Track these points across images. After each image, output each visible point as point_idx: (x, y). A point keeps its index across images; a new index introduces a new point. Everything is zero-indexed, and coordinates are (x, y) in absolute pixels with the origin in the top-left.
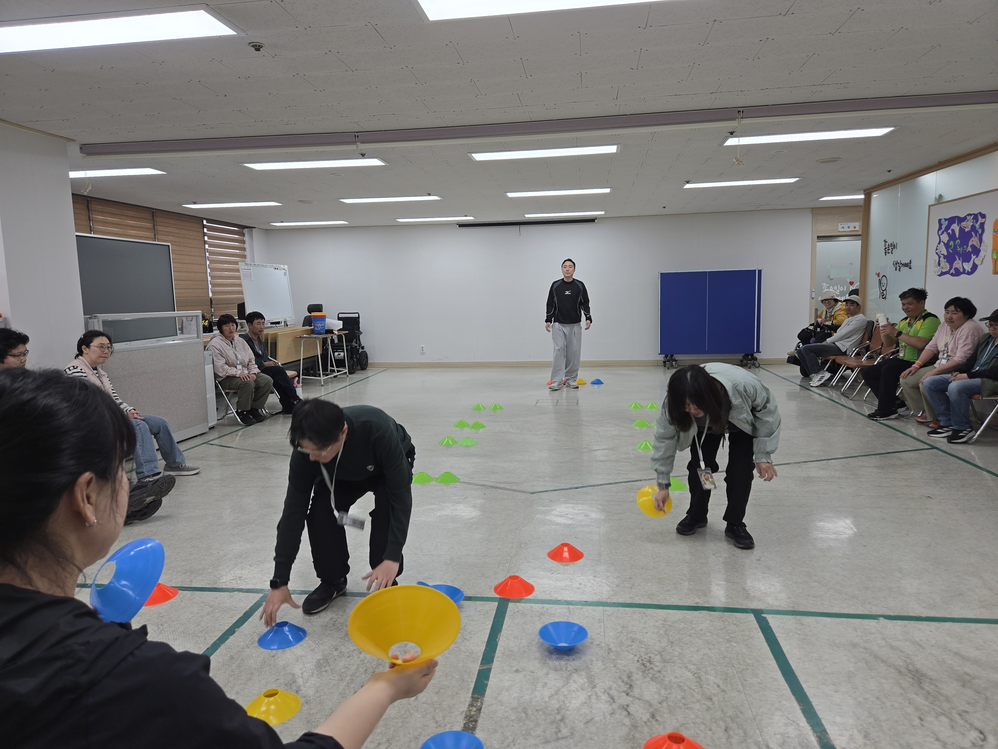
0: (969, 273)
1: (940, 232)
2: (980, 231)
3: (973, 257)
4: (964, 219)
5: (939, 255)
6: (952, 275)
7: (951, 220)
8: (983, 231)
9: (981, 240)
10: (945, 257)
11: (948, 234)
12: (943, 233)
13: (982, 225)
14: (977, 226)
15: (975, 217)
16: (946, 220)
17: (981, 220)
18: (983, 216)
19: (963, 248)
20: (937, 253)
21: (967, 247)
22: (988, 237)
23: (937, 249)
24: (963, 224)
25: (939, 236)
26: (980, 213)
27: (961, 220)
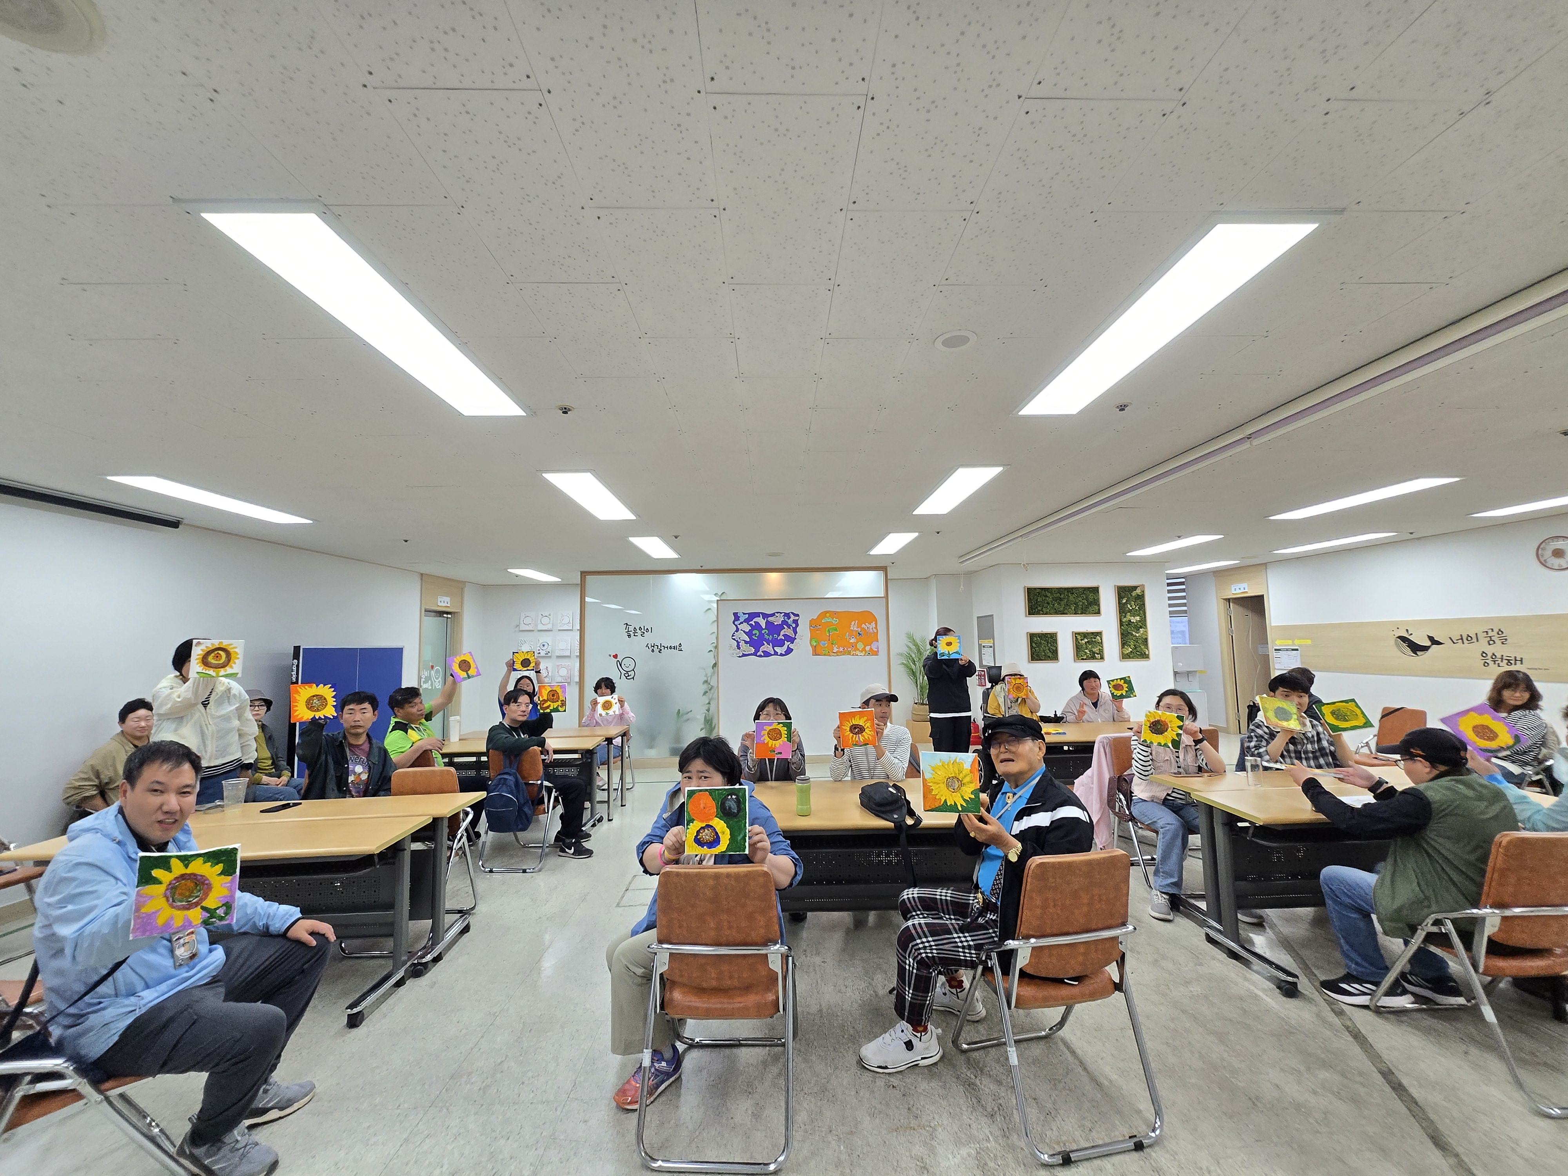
0: (781, 655)
1: (736, 623)
2: (794, 625)
3: (787, 643)
4: (773, 615)
5: (737, 641)
6: (760, 656)
7: (752, 616)
8: (797, 625)
9: (795, 633)
10: (746, 642)
11: (751, 625)
12: (742, 623)
13: (796, 622)
14: (790, 621)
15: (787, 615)
16: (744, 614)
17: (793, 618)
18: (798, 615)
19: (773, 636)
20: (734, 639)
21: (779, 635)
22: (804, 630)
23: (733, 636)
24: (770, 619)
25: (736, 626)
26: (792, 613)
27: (765, 616)
